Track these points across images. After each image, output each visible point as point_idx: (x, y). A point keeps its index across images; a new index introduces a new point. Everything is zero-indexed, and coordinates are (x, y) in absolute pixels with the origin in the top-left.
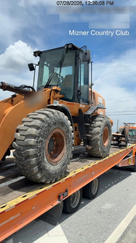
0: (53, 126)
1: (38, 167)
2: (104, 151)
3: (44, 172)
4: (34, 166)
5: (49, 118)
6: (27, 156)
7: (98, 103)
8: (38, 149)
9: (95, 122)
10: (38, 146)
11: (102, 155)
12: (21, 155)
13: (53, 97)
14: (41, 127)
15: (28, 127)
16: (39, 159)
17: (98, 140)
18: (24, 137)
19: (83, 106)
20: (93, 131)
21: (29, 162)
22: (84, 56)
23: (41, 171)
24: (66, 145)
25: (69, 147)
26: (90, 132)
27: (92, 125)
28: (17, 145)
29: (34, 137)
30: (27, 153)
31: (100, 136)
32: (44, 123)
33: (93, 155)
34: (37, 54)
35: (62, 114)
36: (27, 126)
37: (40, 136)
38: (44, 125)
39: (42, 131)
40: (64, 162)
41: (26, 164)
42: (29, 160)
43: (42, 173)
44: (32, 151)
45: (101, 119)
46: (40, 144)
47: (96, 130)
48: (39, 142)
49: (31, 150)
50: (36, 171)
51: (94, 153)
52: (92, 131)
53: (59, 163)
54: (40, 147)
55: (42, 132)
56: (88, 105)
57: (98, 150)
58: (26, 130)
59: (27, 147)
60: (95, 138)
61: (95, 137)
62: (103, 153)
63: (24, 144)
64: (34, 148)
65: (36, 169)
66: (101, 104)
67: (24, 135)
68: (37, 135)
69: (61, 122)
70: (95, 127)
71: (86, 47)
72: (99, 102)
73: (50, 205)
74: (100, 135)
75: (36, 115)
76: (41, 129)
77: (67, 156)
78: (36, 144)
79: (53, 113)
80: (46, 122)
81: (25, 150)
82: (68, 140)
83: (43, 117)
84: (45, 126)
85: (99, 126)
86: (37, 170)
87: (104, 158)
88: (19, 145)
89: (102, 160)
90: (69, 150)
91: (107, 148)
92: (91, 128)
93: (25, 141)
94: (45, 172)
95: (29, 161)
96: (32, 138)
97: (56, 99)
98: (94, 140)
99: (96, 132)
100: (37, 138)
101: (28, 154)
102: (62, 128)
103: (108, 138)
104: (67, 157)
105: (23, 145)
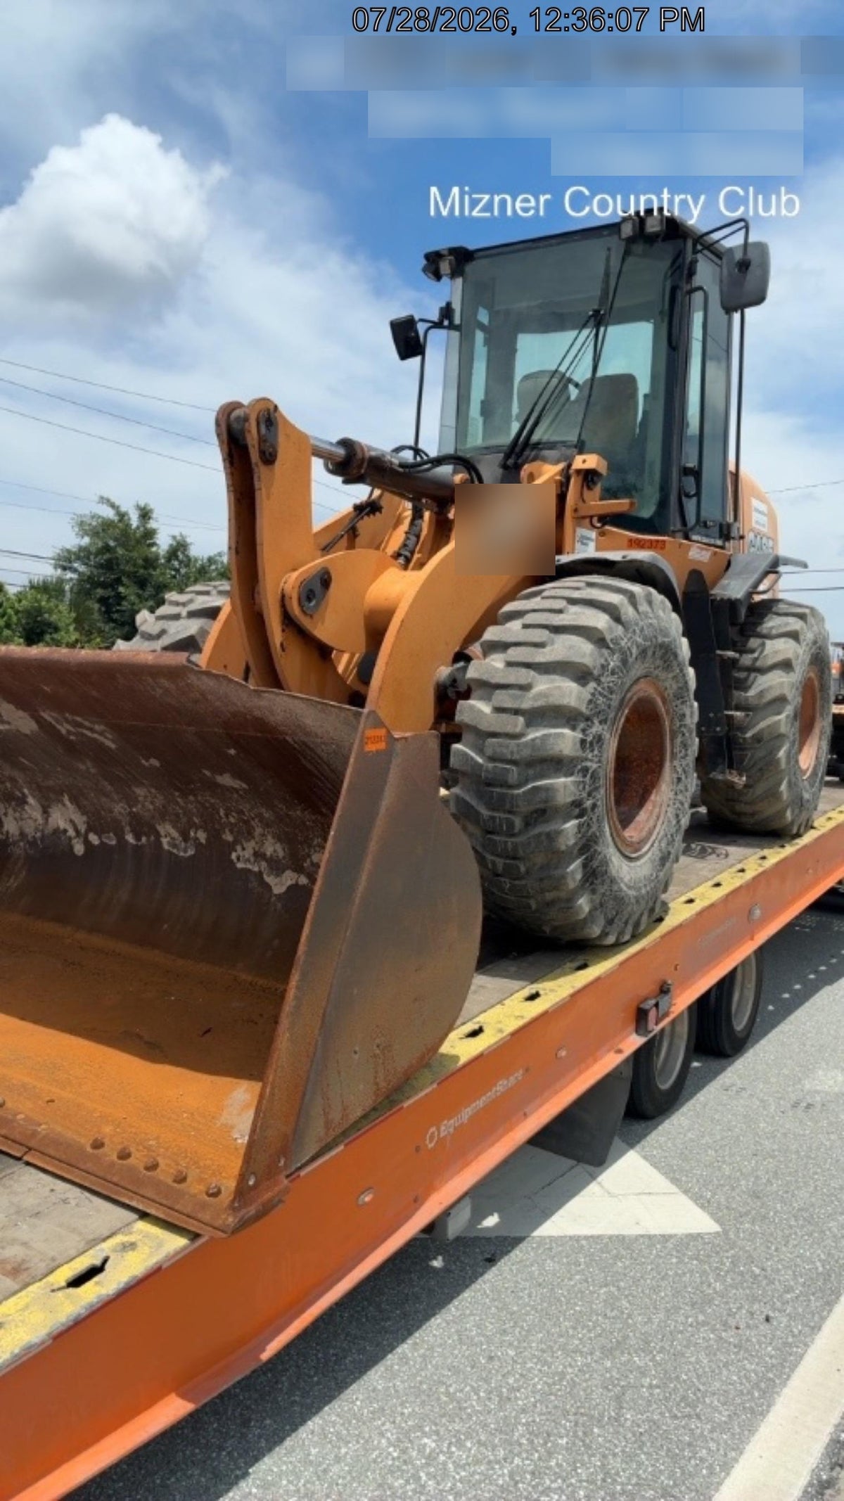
0: (637, 667)
1: (585, 866)
2: (801, 798)
3: (602, 890)
4: (568, 857)
5: (620, 627)
6: (536, 811)
7: (752, 530)
8: (585, 776)
9: (763, 645)
10: (588, 764)
11: (792, 823)
12: (508, 806)
13: (576, 510)
14: (596, 672)
15: (532, 673)
16: (588, 825)
17: (780, 737)
18: (521, 720)
19: (704, 553)
20: (751, 693)
21: (551, 837)
22: (730, 275)
23: (592, 883)
24: (671, 761)
25: (685, 771)
26: (738, 695)
27: (746, 660)
28: (480, 760)
29: (567, 716)
30: (543, 795)
31: (787, 717)
32: (605, 652)
33: (744, 819)
34: (445, 267)
35: (662, 602)
36: (528, 666)
37: (594, 715)
38: (606, 660)
39: (599, 689)
40: (663, 845)
41: (533, 845)
42: (548, 830)
43: (594, 892)
44: (565, 786)
45: (794, 624)
46: (596, 752)
47: (770, 688)
48: (591, 743)
49: (561, 781)
50: (574, 879)
51: (748, 809)
52: (746, 689)
53: (646, 853)
54: (595, 766)
55: (600, 694)
56: (722, 548)
57: (774, 794)
58: (525, 688)
59: (538, 769)
60: (762, 731)
61: (762, 725)
62: (797, 811)
63: (526, 753)
64: (572, 774)
65: (575, 869)
66: (764, 540)
67: (517, 712)
68: (583, 709)
69: (662, 646)
70: (763, 671)
71: (747, 228)
72: (754, 525)
73: (609, 1051)
74: (789, 710)
75: (560, 611)
76: (598, 681)
77: (677, 816)
78: (580, 753)
79: (632, 597)
80: (612, 646)
81: (526, 782)
82: (679, 740)
83: (600, 621)
84: (612, 664)
85: (786, 665)
86: (579, 876)
87: (798, 835)
88: (492, 759)
89: (789, 850)
90: (681, 787)
91: (812, 786)
92: (742, 675)
93: (524, 740)
94: (605, 887)
95: (548, 835)
96: (563, 726)
97: (587, 520)
98: (758, 739)
99: (769, 697)
100: (582, 725)
101: (546, 801)
102: (663, 675)
103: (817, 731)
104: (674, 822)
105: (516, 757)
